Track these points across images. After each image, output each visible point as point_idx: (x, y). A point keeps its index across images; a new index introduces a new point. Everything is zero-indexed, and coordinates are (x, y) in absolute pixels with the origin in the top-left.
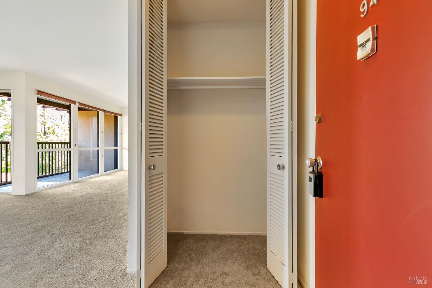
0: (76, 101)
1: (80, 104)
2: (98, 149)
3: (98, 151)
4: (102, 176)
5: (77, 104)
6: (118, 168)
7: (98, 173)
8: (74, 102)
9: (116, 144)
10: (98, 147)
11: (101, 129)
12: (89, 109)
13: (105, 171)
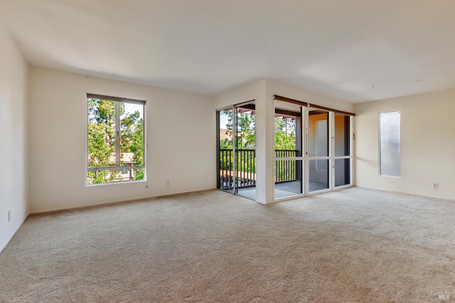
0: (307, 103)
1: (312, 105)
2: (327, 158)
3: (328, 160)
4: (332, 191)
5: (309, 106)
6: (350, 184)
7: (328, 187)
8: (305, 104)
9: (347, 153)
10: (328, 155)
11: (332, 133)
12: (320, 112)
13: (336, 186)
